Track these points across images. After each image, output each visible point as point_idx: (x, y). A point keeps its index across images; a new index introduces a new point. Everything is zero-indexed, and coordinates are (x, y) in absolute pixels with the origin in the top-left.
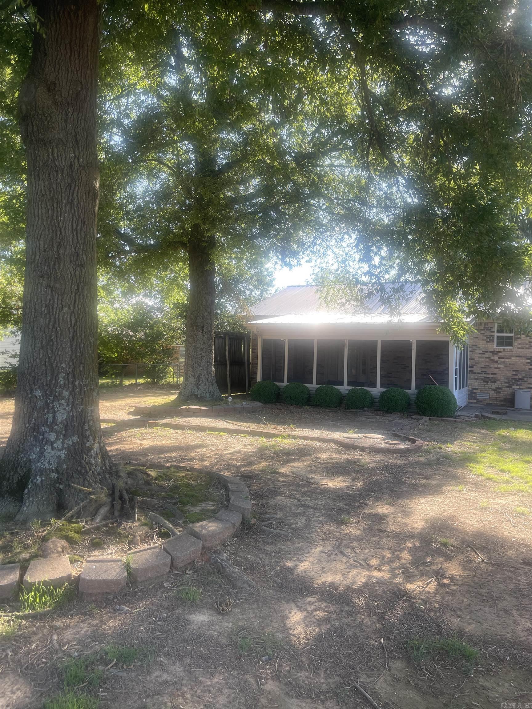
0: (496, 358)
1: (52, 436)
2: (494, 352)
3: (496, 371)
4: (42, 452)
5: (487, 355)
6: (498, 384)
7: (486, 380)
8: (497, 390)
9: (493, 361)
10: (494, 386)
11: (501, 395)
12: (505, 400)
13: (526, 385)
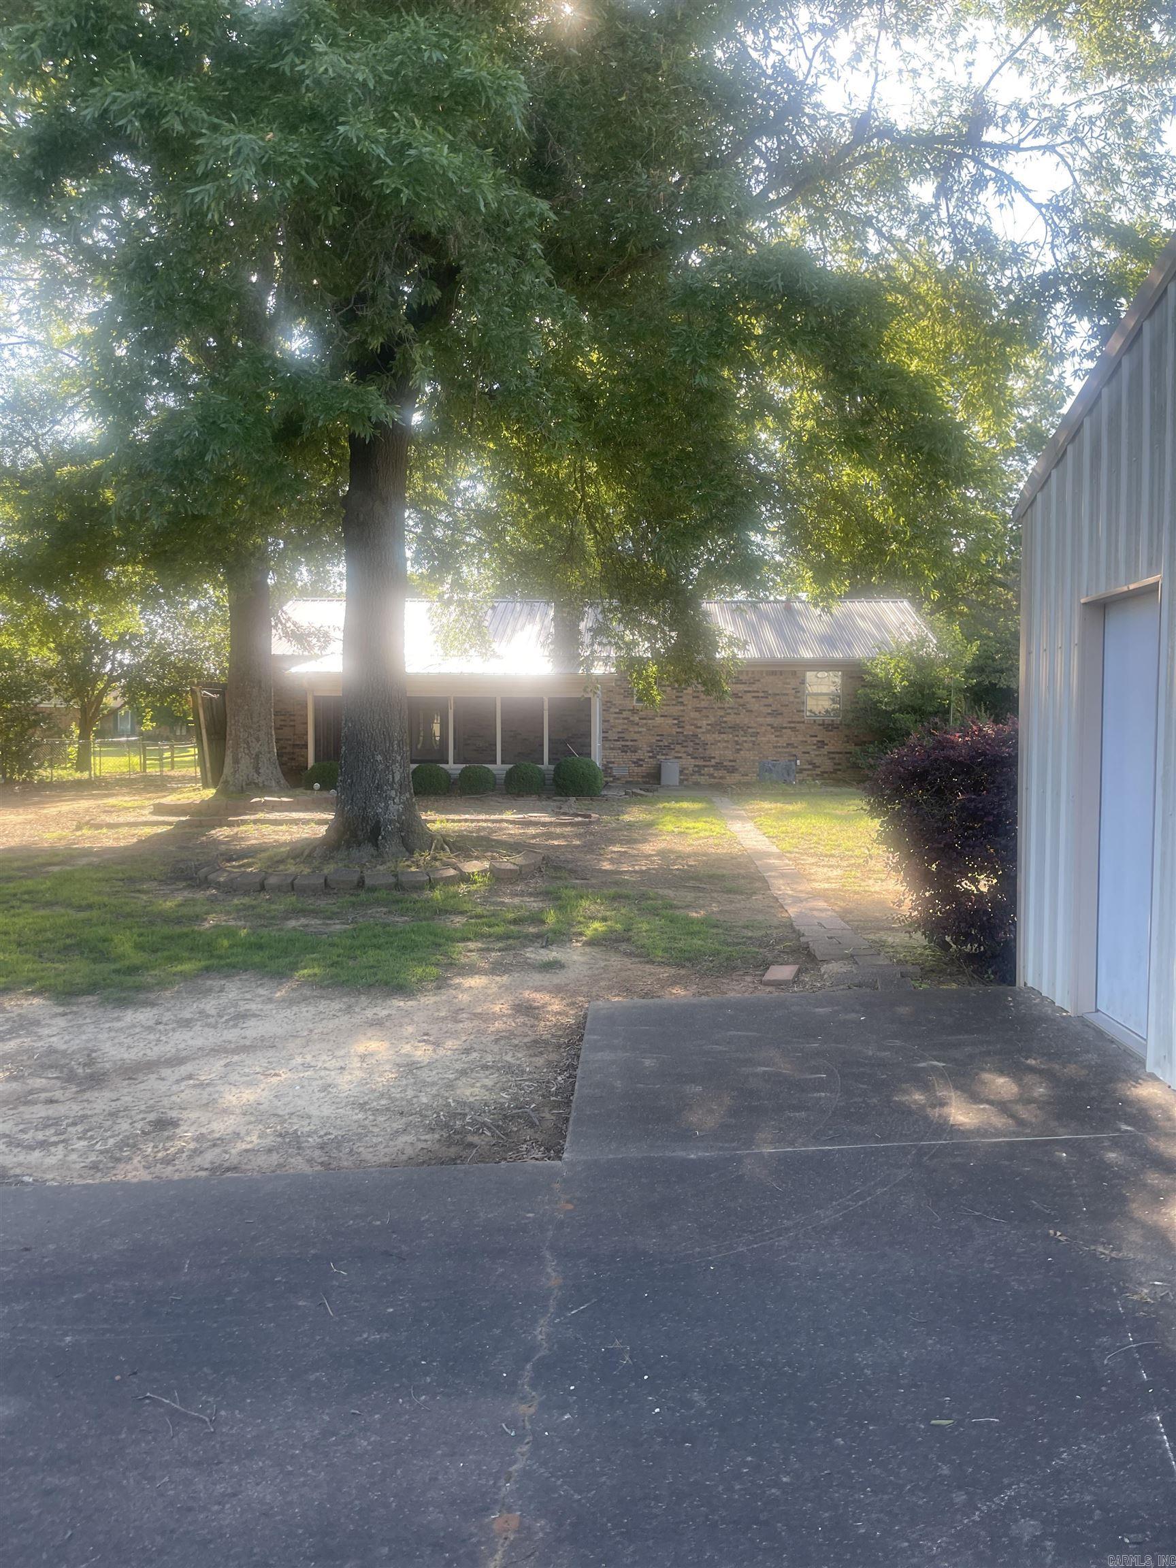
0: (636, 719)
1: (393, 793)
2: (634, 711)
3: (636, 736)
4: (387, 807)
5: (625, 714)
6: (639, 755)
7: (624, 750)
8: (638, 763)
9: (633, 723)
10: (635, 757)
11: (644, 769)
12: (649, 775)
13: (673, 753)
